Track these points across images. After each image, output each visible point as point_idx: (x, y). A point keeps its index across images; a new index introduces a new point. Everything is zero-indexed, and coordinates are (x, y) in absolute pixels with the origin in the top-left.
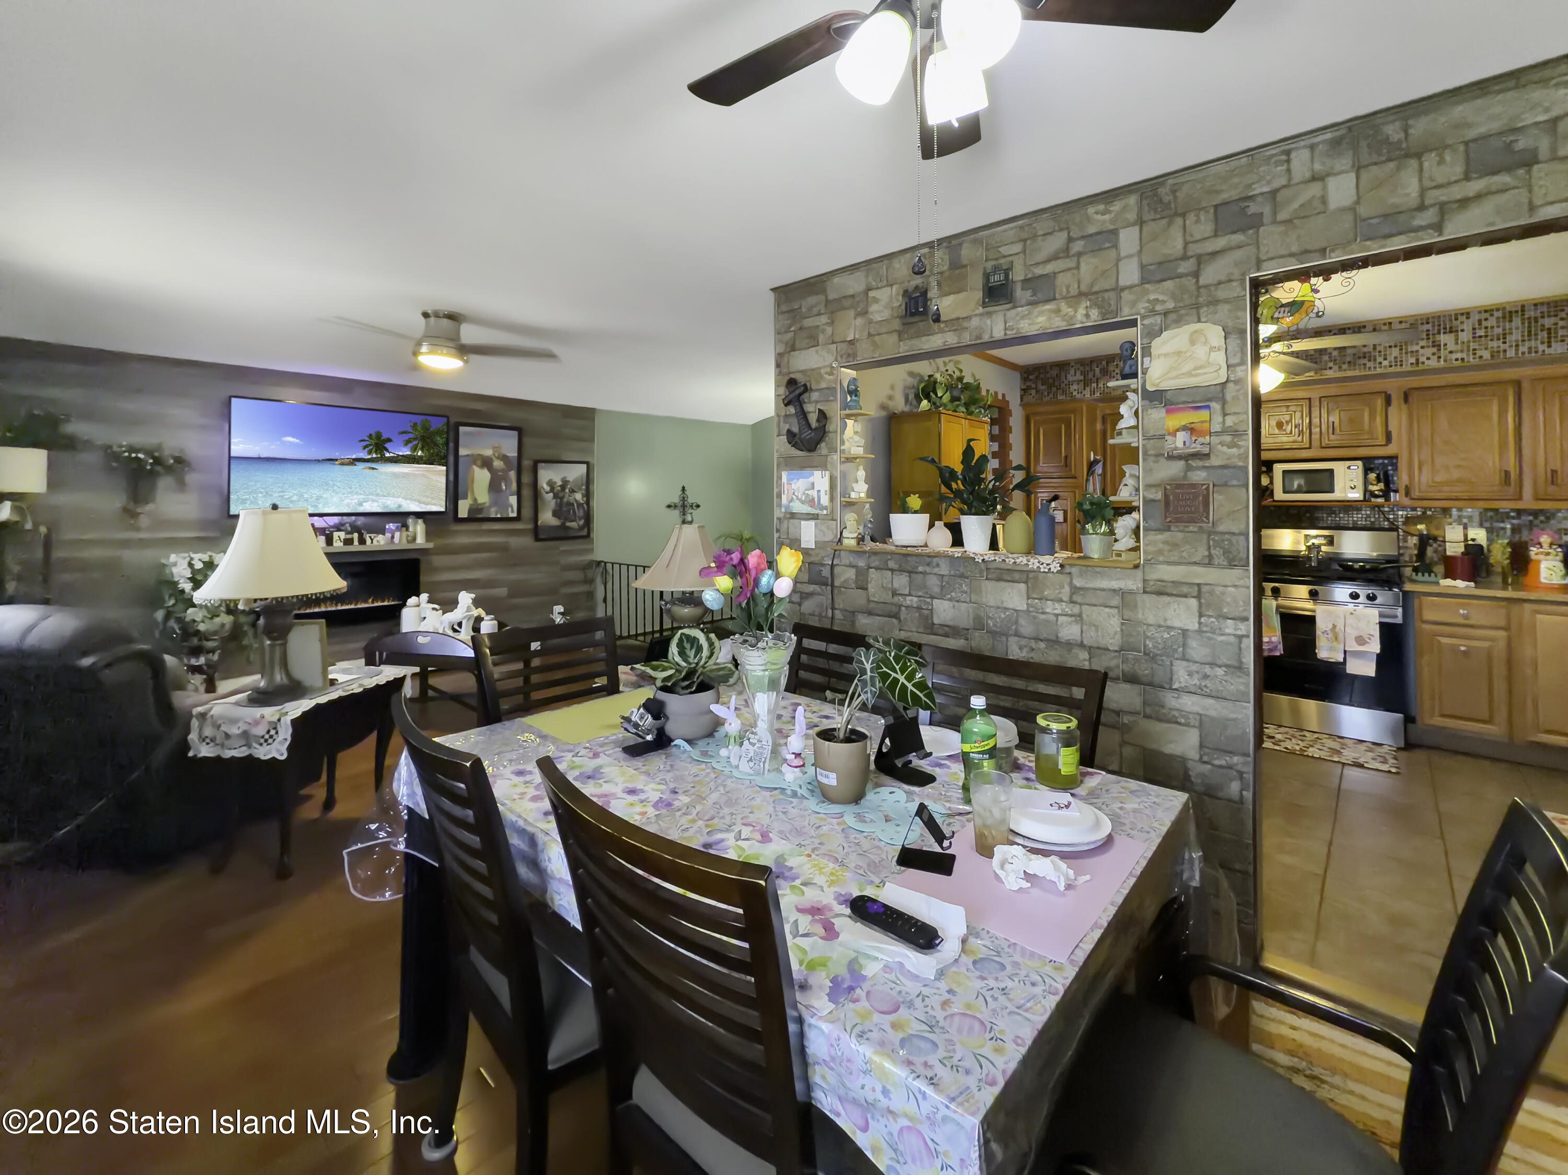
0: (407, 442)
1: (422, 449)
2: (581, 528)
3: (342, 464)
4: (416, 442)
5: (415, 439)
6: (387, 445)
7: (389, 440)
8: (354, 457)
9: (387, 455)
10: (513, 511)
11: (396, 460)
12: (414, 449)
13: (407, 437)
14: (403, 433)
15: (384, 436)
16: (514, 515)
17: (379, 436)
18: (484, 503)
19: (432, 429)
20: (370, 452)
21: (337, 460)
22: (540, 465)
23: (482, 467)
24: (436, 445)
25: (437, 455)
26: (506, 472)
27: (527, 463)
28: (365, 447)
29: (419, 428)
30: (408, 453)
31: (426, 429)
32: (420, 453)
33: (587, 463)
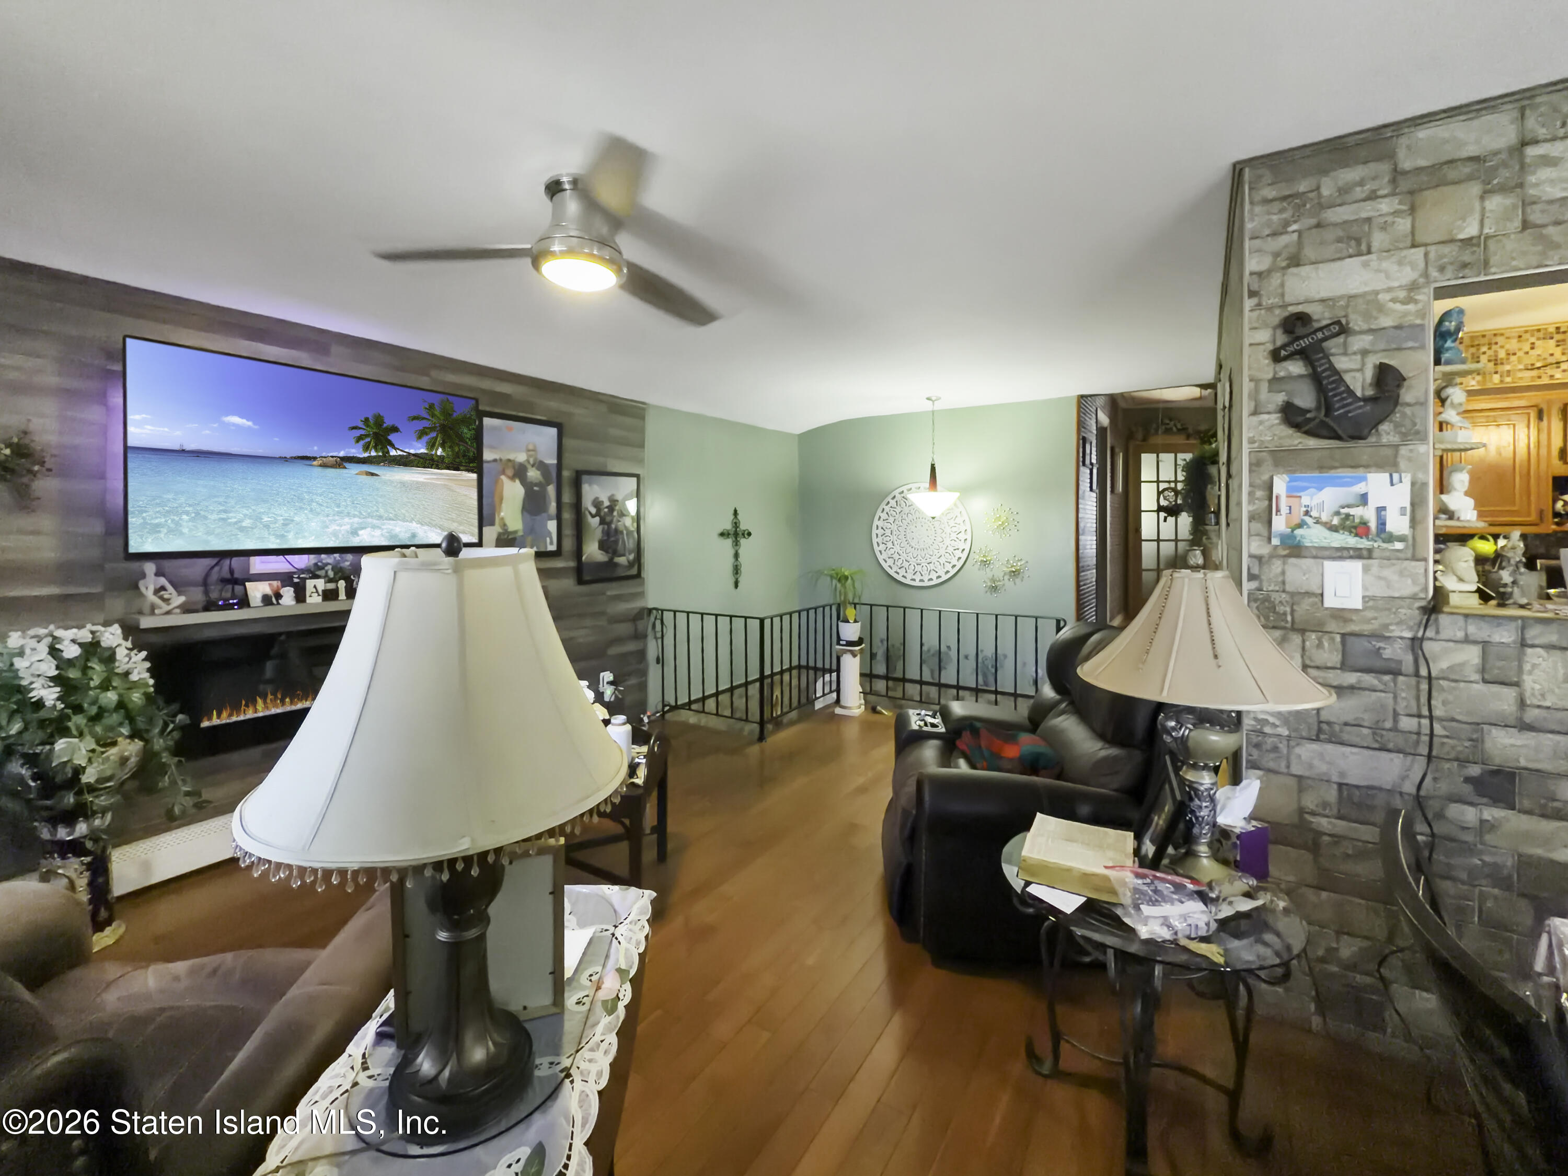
0: (422, 434)
1: (443, 445)
2: (631, 565)
3: (324, 466)
4: (433, 434)
5: (432, 429)
6: (392, 437)
7: (395, 429)
8: (342, 454)
9: (393, 453)
10: (551, 543)
11: (406, 462)
12: (431, 445)
13: (421, 425)
14: (415, 418)
15: (388, 423)
16: (553, 548)
17: (379, 421)
18: (516, 532)
19: (455, 415)
20: (366, 448)
21: (315, 458)
22: (585, 478)
23: (512, 478)
24: (462, 439)
25: (464, 456)
26: (543, 486)
27: (566, 474)
28: (359, 439)
29: (437, 413)
30: (423, 451)
31: (447, 414)
32: (440, 452)
33: (637, 476)
